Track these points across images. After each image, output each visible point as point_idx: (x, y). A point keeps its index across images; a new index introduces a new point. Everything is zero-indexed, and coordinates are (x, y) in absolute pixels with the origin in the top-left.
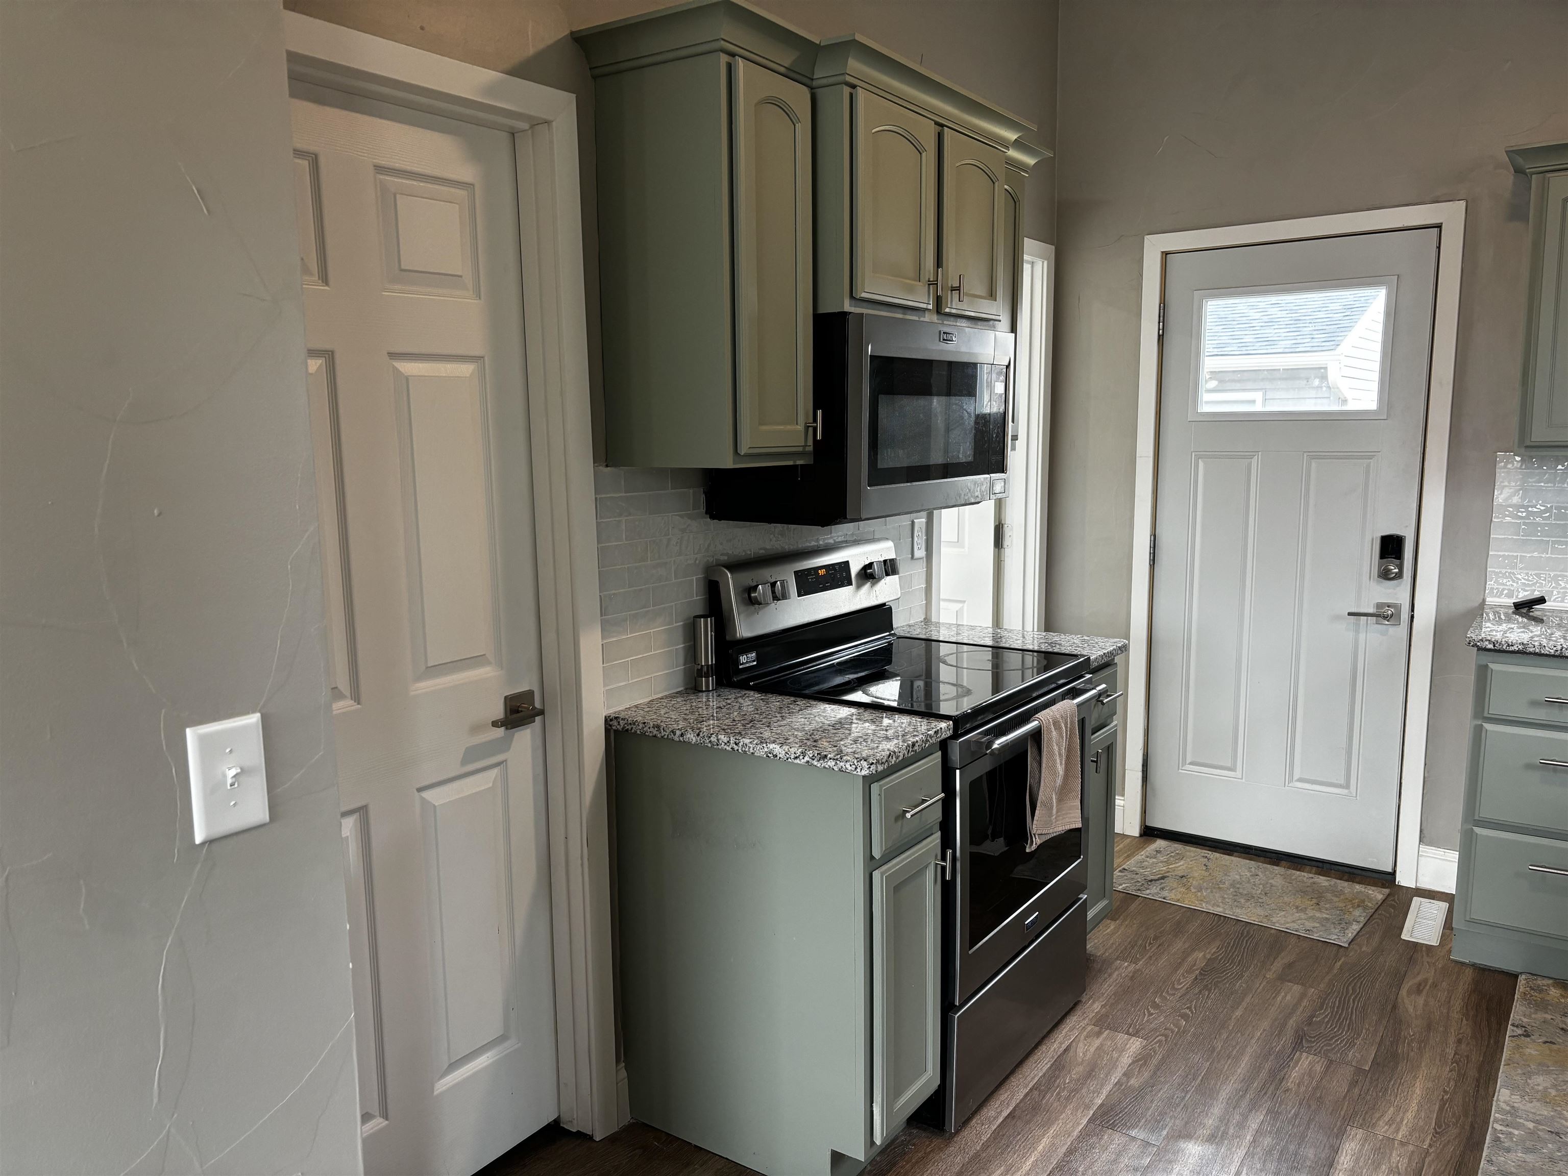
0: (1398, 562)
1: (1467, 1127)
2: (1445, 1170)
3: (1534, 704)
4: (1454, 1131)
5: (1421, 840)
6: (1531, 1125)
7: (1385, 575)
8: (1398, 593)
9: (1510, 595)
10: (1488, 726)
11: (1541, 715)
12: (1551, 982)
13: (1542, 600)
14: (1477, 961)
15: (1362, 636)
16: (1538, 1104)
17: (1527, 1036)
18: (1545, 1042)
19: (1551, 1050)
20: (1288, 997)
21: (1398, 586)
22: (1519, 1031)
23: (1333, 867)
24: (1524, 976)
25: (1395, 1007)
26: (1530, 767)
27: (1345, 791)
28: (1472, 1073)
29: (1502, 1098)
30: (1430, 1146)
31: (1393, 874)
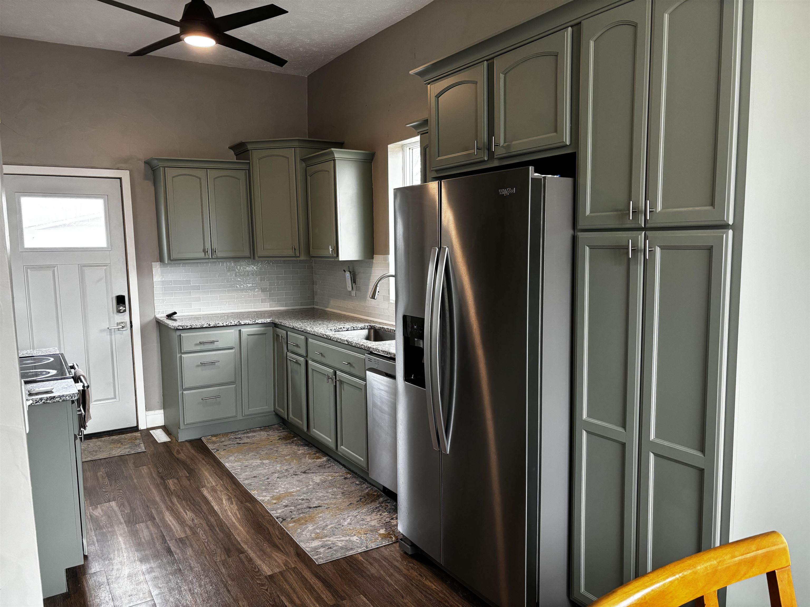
0: (124, 305)
1: (226, 475)
2: (232, 485)
3: (196, 345)
4: (225, 477)
5: (146, 410)
6: (240, 467)
7: (119, 311)
8: (125, 317)
9: (163, 313)
10: (183, 356)
11: (198, 348)
12: (211, 436)
13: (175, 313)
14: (187, 439)
15: (113, 337)
16: (236, 463)
17: (218, 450)
18: (224, 450)
19: (227, 451)
20: (145, 471)
21: (125, 314)
22: (216, 450)
23: (114, 432)
24: (203, 438)
25: (178, 459)
26: (198, 366)
27: (115, 400)
28: (215, 464)
29: (228, 466)
30: (223, 482)
31: (137, 426)
